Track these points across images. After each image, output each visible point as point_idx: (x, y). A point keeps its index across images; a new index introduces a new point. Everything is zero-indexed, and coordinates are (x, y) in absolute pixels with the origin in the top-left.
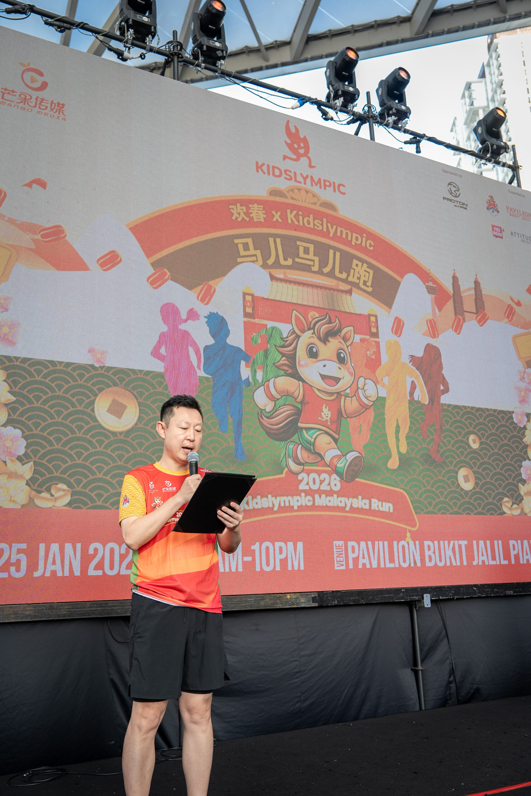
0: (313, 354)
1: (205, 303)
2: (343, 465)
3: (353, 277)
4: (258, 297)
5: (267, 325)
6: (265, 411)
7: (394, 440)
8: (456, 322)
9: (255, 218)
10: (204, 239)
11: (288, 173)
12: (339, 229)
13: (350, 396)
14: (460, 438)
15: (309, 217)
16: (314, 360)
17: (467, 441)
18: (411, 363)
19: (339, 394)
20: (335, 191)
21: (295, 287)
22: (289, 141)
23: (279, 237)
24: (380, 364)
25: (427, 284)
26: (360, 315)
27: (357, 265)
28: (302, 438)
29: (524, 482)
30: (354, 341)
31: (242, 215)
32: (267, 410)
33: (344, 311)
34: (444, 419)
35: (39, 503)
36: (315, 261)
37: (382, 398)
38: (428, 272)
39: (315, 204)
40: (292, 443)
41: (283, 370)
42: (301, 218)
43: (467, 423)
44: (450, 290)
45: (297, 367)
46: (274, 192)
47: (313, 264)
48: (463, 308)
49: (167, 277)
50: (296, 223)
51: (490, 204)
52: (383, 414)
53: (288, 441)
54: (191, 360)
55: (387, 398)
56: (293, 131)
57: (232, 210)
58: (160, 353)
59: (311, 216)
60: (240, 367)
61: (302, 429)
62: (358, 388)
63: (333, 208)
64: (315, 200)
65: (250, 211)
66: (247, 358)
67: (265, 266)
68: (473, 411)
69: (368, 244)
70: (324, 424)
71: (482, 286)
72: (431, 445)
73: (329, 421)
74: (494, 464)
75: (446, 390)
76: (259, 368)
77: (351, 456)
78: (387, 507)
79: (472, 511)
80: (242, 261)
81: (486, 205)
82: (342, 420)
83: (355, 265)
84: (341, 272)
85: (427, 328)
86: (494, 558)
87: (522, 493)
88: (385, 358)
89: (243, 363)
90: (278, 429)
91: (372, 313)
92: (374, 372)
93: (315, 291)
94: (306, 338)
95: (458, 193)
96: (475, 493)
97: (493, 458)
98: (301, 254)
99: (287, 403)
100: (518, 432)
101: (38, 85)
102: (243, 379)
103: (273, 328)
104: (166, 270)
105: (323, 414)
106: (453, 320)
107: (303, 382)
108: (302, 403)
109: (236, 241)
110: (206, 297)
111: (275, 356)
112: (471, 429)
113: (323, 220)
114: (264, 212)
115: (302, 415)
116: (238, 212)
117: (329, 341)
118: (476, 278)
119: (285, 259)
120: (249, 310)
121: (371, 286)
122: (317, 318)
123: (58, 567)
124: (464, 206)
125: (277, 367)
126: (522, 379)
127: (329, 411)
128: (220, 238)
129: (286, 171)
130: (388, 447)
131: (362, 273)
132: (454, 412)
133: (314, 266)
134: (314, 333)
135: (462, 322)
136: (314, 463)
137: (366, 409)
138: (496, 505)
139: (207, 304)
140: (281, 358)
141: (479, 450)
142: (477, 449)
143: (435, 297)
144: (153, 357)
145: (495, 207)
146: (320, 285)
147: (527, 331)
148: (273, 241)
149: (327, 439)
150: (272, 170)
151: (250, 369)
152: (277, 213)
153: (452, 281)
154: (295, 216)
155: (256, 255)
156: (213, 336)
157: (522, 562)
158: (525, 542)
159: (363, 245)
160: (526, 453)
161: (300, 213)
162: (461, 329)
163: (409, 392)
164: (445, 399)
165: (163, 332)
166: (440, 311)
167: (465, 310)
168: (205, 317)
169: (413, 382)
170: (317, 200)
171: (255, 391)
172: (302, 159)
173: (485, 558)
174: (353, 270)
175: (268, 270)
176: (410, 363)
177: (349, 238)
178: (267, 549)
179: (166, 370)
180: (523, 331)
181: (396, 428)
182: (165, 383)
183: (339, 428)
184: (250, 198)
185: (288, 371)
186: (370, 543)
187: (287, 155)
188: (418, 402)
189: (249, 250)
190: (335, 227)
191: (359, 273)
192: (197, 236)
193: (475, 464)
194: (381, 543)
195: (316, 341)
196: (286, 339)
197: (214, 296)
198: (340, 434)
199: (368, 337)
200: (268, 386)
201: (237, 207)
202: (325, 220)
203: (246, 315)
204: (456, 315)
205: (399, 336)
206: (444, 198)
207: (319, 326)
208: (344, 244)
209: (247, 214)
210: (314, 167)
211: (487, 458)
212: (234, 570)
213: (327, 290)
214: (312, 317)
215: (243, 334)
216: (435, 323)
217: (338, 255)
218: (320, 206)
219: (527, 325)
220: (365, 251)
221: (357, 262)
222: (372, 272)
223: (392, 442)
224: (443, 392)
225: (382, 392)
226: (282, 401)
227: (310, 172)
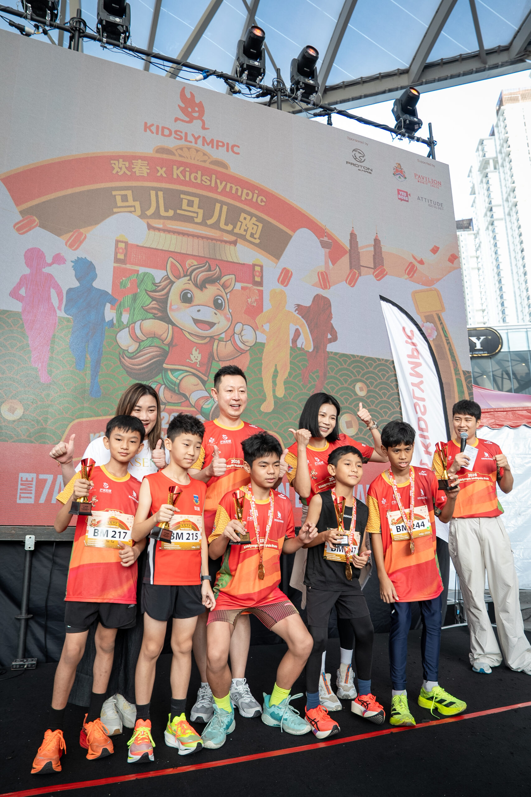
0: (186, 299)
1: (73, 249)
2: (210, 406)
3: (240, 230)
4: (132, 245)
5: (138, 271)
6: (128, 352)
7: (270, 384)
8: (350, 276)
9: (136, 172)
10: (79, 191)
11: (178, 133)
12: (229, 185)
13: (224, 340)
14: (346, 385)
15: (197, 174)
16: (187, 305)
17: (353, 389)
18: (297, 312)
19: (212, 338)
20: (228, 151)
21: (174, 237)
22: (183, 106)
23: (161, 191)
24: (262, 311)
25: (321, 239)
26: (244, 264)
27: (245, 219)
28: (166, 379)
30: (234, 289)
31: (124, 169)
32: (130, 351)
33: (226, 260)
34: (329, 367)
36: (199, 214)
37: (261, 343)
38: (324, 228)
39: (205, 161)
40: (155, 383)
41: (152, 313)
42: (188, 174)
43: (354, 371)
44: (347, 246)
45: (168, 311)
46: (161, 150)
47: (196, 216)
48: (359, 262)
49: (35, 224)
50: (182, 178)
51: (397, 171)
52: (261, 359)
53: (151, 381)
54: (52, 301)
55: (266, 344)
56: (189, 96)
57: (113, 165)
58: (19, 294)
59: (199, 173)
60: (104, 309)
61: (167, 370)
62: (235, 333)
63: (225, 166)
64: (206, 158)
65: (133, 166)
66: (113, 301)
67: (143, 216)
68: (363, 361)
69: (260, 199)
70: (193, 366)
71: (382, 244)
72: (312, 391)
73: (199, 363)
74: (381, 412)
75: (335, 338)
76: (125, 311)
80: (118, 211)
81: (393, 171)
82: (213, 363)
83: (243, 218)
84: (226, 224)
85: (318, 280)
88: (267, 305)
89: (108, 306)
90: (140, 369)
91: (257, 263)
92: (254, 319)
93: (196, 240)
94: (181, 284)
95: (363, 159)
97: (381, 405)
98: (185, 206)
99: (153, 345)
102: (107, 320)
103: (145, 274)
104: (35, 218)
105: (192, 357)
106: (348, 273)
107: (172, 326)
108: (170, 345)
109: (114, 193)
110: (75, 244)
111: (145, 300)
112: (359, 377)
113: (212, 177)
114: (148, 167)
115: (168, 357)
116: (119, 167)
117: (206, 288)
118: (377, 236)
119: (166, 210)
120: (121, 257)
121: (259, 238)
122: (195, 265)
124: (368, 171)
125: (146, 311)
127: (199, 353)
128: (97, 190)
129: (176, 132)
130: (263, 390)
131: (250, 226)
132: (341, 360)
133: (197, 217)
134: (190, 279)
135: (357, 275)
136: (177, 403)
137: (242, 353)
139: (76, 249)
140: (151, 302)
141: (366, 398)
142: (364, 397)
143: (329, 251)
144: (11, 298)
145: (402, 174)
146: (202, 235)
147: (428, 287)
148: (155, 194)
149: (193, 380)
150: (161, 131)
151: (115, 311)
152: (162, 168)
153: (349, 237)
154: (181, 172)
155: (134, 206)
156: (78, 280)
159: (254, 200)
161: (188, 169)
162: (355, 282)
163: (292, 339)
164: (331, 348)
165: (25, 275)
166: (333, 264)
167: (362, 264)
168: (72, 261)
169: (297, 330)
170: (208, 158)
171: (119, 332)
172: (195, 121)
174: (241, 223)
175: (146, 220)
176: (295, 311)
177: (239, 194)
179: (24, 310)
180: (424, 287)
181: (274, 372)
182: (21, 322)
183: (209, 370)
184: (134, 155)
185: (157, 314)
187: (180, 117)
188: (302, 349)
189: (127, 201)
190: (224, 183)
191: (246, 226)
192: (72, 188)
195: (191, 286)
196: (158, 284)
197: (84, 242)
198: (210, 376)
199: (250, 285)
200: (134, 328)
201: (119, 162)
202: (214, 176)
203: (117, 260)
204: (351, 268)
205: (285, 286)
206: (347, 162)
207: (197, 273)
208: (233, 199)
209: (130, 168)
210: (208, 129)
211: (374, 405)
213: (209, 240)
214: (189, 265)
215: (112, 278)
216: (327, 275)
217: (225, 208)
218: (210, 163)
219: (429, 282)
220: (256, 205)
221: (245, 216)
222: (260, 226)
223: (267, 386)
224: (331, 341)
225: (262, 338)
226: (147, 343)
227: (202, 133)
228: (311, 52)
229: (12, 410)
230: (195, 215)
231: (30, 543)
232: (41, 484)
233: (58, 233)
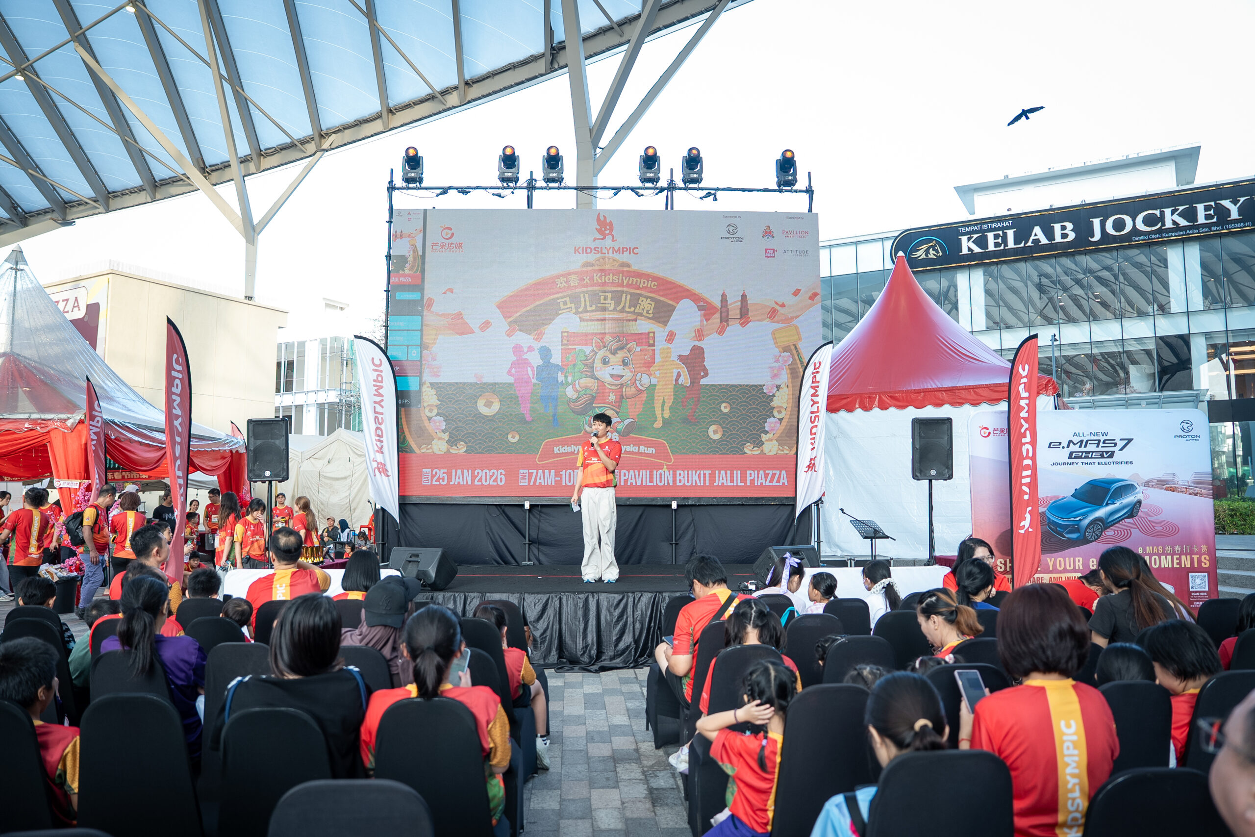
0: (605, 362)
2: (621, 427)
3: (639, 310)
4: (571, 333)
5: (576, 349)
6: (572, 399)
7: (660, 410)
8: (720, 328)
9: (571, 284)
10: (539, 304)
11: (597, 249)
12: (631, 279)
13: (630, 385)
14: (713, 406)
16: (606, 366)
17: (719, 408)
19: (622, 385)
20: (630, 253)
21: (596, 323)
22: (598, 227)
23: (587, 293)
24: (654, 363)
25: (698, 304)
26: (641, 333)
28: (595, 412)
29: (766, 432)
30: (636, 351)
31: (564, 283)
33: (630, 332)
34: (701, 395)
35: (451, 451)
36: (611, 304)
38: (700, 296)
39: (614, 266)
40: (589, 416)
41: (585, 374)
42: (603, 277)
43: (721, 396)
44: (719, 305)
45: (594, 372)
46: (587, 264)
48: (728, 317)
49: (516, 330)
50: (600, 281)
51: (766, 232)
52: (654, 394)
54: (529, 374)
55: (657, 385)
56: (602, 219)
57: (557, 282)
58: (512, 372)
59: (611, 275)
60: (557, 375)
61: (595, 407)
62: (636, 380)
63: (628, 266)
64: (615, 263)
65: (569, 280)
66: (562, 370)
67: (576, 314)
68: (727, 388)
69: (653, 285)
70: (611, 403)
71: (748, 297)
72: (689, 412)
73: (614, 401)
74: (741, 422)
75: (706, 375)
76: (569, 375)
77: (627, 422)
78: (651, 450)
79: (718, 452)
80: (562, 312)
81: (762, 235)
82: (623, 400)
83: (641, 301)
84: (630, 308)
85: (695, 335)
86: (732, 481)
87: (763, 440)
89: (560, 373)
90: (579, 408)
91: (651, 331)
92: (649, 369)
93: (610, 322)
94: (601, 353)
95: (735, 231)
96: (722, 441)
97: (741, 417)
98: (602, 301)
99: (586, 393)
100: (767, 399)
101: (449, 236)
102: (560, 381)
103: (580, 350)
104: (516, 326)
105: (610, 398)
106: (718, 326)
107: (597, 380)
108: (595, 392)
109: (559, 301)
110: (538, 339)
111: (580, 367)
112: (723, 400)
113: (619, 275)
114: (578, 279)
115: (595, 399)
116: (561, 283)
117: (617, 353)
118: (744, 292)
120: (565, 341)
121: (652, 313)
122: (610, 339)
123: (461, 480)
124: (740, 240)
125: (581, 373)
126: (777, 361)
127: (614, 395)
128: (549, 301)
129: (595, 249)
130: (655, 415)
131: (646, 305)
132: (711, 389)
133: (610, 307)
134: (608, 349)
135: (726, 326)
138: (738, 448)
140: (584, 368)
141: (729, 413)
142: (727, 412)
143: (704, 312)
144: (508, 375)
145: (770, 234)
146: (614, 319)
147: (787, 325)
148: (583, 296)
149: (612, 412)
150: (585, 250)
151: (564, 376)
153: (720, 299)
154: (599, 277)
155: (571, 307)
156: (542, 359)
157: (756, 484)
158: (762, 472)
159: (649, 286)
160: (772, 412)
161: (603, 274)
162: (724, 332)
163: (675, 379)
164: (703, 381)
165: (513, 361)
166: (707, 322)
167: (730, 317)
168: (538, 349)
169: (679, 372)
171: (567, 388)
172: (607, 237)
173: (724, 481)
174: (640, 305)
175: (579, 315)
176: (678, 360)
177: (638, 284)
178: (570, 473)
179: (515, 381)
180: (783, 325)
181: (662, 402)
182: (514, 388)
183: (620, 405)
184: (569, 272)
185: (588, 374)
186: (636, 471)
187: (597, 237)
188: (682, 385)
189: (567, 305)
190: (628, 278)
191: (643, 306)
192: (535, 303)
193: (724, 422)
194: (644, 471)
195: (608, 354)
196: (588, 356)
197: (544, 336)
198: (621, 409)
199: (646, 347)
200: (575, 385)
201: (560, 280)
202: (621, 275)
203: (563, 344)
204: (721, 322)
206: (722, 238)
207: (611, 344)
208: (634, 288)
209: (567, 282)
210: (616, 240)
211: (735, 418)
212: (550, 484)
213: (619, 321)
214: (607, 340)
216: (702, 331)
217: (629, 296)
218: (619, 265)
219: (788, 320)
220: (650, 290)
221: (643, 299)
222: (653, 303)
223: (658, 412)
224: (703, 377)
225: (654, 381)
226: (583, 393)
227: (612, 244)
228: (694, 152)
229: (513, 437)
230: (609, 305)
231: (527, 506)
232: (530, 475)
233: (529, 333)
